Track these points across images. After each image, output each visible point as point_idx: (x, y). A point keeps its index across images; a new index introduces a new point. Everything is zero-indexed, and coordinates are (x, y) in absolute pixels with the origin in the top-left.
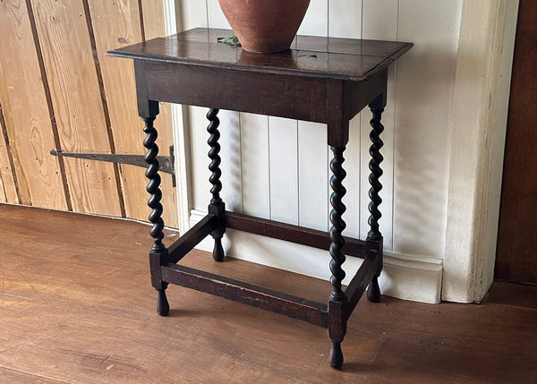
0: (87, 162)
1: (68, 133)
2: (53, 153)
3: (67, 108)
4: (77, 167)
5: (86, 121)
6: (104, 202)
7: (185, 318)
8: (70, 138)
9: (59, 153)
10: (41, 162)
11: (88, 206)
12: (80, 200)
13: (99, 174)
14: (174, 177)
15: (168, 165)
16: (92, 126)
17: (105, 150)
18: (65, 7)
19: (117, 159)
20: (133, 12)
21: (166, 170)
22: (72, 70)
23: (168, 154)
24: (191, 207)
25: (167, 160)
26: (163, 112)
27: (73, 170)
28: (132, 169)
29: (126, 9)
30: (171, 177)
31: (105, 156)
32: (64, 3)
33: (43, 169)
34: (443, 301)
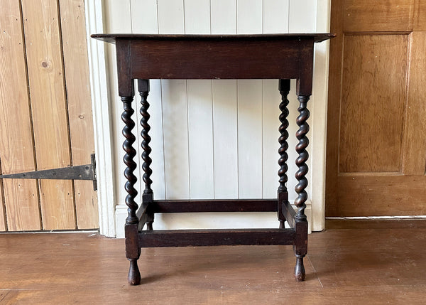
0: (19, 181)
1: (7, 156)
3: (7, 131)
4: (12, 188)
5: (20, 142)
6: (29, 217)
8: (8, 160)
11: (19, 225)
12: (14, 219)
13: (27, 191)
14: (95, 181)
16: (23, 146)
17: (31, 168)
18: (10, 37)
19: (38, 175)
20: (53, 38)
21: (85, 178)
22: (12, 94)
23: (89, 162)
24: (116, 203)
25: (87, 168)
26: (83, 125)
27: (10, 191)
28: (49, 184)
29: (48, 36)
30: (91, 183)
31: (31, 174)
32: (9, 33)
34: (313, 232)
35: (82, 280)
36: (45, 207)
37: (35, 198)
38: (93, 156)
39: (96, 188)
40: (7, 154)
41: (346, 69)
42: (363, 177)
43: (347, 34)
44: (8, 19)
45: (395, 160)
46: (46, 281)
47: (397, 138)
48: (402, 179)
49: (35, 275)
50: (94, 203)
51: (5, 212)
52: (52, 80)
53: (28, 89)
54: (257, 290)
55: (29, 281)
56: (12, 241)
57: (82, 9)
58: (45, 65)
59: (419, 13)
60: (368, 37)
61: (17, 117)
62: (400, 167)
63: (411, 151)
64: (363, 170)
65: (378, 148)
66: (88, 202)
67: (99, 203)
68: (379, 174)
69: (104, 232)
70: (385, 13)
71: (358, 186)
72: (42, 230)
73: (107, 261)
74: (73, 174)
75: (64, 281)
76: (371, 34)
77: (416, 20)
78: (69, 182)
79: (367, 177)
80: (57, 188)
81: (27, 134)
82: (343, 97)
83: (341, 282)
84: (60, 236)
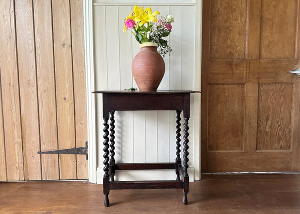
0: (50, 155)
1: (44, 143)
2: (38, 153)
3: (45, 130)
5: (50, 136)
6: (54, 173)
8: (45, 145)
9: (40, 153)
10: (34, 158)
12: (46, 174)
13: (53, 160)
14: (87, 155)
15: (83, 150)
16: (52, 138)
17: (56, 148)
18: (48, 86)
19: (59, 152)
20: (69, 87)
21: (82, 153)
22: (48, 113)
23: (84, 146)
24: (97, 166)
25: (83, 148)
26: (82, 127)
27: (45, 159)
28: (64, 156)
29: (67, 85)
30: (85, 156)
31: (55, 151)
32: (48, 83)
33: (34, 161)
34: (195, 181)
35: (82, 206)
36: (61, 168)
37: (57, 163)
38: (87, 143)
39: (87, 159)
40: (44, 141)
41: (210, 100)
42: (221, 153)
43: (210, 84)
44: (48, 77)
45: (239, 145)
46: (64, 207)
47: (240, 133)
48: (243, 154)
49: (58, 204)
50: (86, 166)
51: (41, 170)
52: (68, 106)
53: (56, 110)
54: (167, 212)
55: (56, 207)
56: (45, 185)
57: (84, 73)
58: (65, 99)
59: (249, 74)
60: (222, 85)
61: (50, 124)
62: (242, 148)
63: (247, 140)
64: (221, 149)
65: (229, 138)
66: (83, 165)
67: (89, 166)
68: (230, 151)
69: (91, 181)
70: (231, 75)
71: (219, 157)
72: (60, 180)
73: (93, 196)
74: (76, 152)
75: (74, 207)
76: (223, 84)
77: (248, 78)
78: (74, 156)
79: (224, 153)
80: (68, 158)
81: (55, 132)
82: (209, 114)
83: (208, 207)
84: (69, 183)
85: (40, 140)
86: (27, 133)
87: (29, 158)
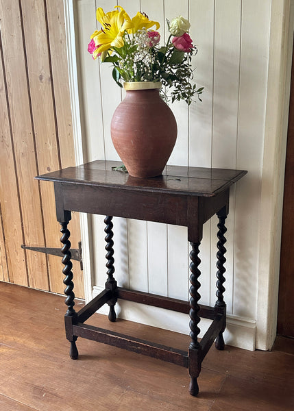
0: (35, 253)
2: (22, 247)
3: (27, 215)
4: (31, 257)
6: (42, 280)
7: (90, 361)
8: (29, 236)
9: (24, 247)
10: (17, 253)
12: (33, 279)
13: (40, 261)
14: (81, 263)
15: (77, 255)
16: (37, 228)
17: (42, 245)
18: (27, 146)
19: (47, 251)
21: (76, 259)
22: (29, 189)
23: (77, 248)
24: (94, 284)
25: (76, 252)
30: (79, 263)
31: (42, 249)
32: (26, 143)
33: (18, 257)
34: (256, 350)
36: (51, 274)
37: (45, 267)
38: (80, 244)
39: (82, 269)
40: (27, 231)
44: (25, 132)
50: (82, 279)
51: (27, 273)
53: (40, 186)
55: (12, 338)
57: (71, 127)
58: (49, 169)
61: (33, 206)
66: (78, 278)
72: (50, 291)
80: (58, 263)
85: (23, 228)
86: (8, 215)
87: (12, 252)
